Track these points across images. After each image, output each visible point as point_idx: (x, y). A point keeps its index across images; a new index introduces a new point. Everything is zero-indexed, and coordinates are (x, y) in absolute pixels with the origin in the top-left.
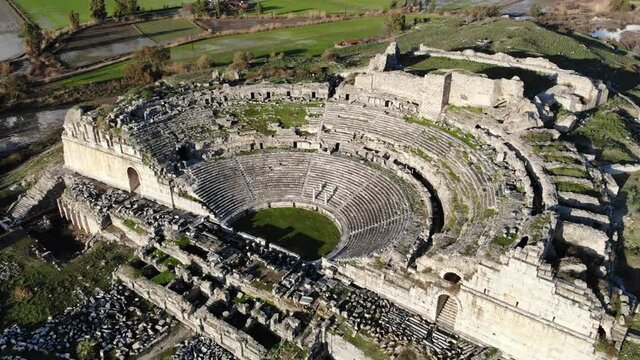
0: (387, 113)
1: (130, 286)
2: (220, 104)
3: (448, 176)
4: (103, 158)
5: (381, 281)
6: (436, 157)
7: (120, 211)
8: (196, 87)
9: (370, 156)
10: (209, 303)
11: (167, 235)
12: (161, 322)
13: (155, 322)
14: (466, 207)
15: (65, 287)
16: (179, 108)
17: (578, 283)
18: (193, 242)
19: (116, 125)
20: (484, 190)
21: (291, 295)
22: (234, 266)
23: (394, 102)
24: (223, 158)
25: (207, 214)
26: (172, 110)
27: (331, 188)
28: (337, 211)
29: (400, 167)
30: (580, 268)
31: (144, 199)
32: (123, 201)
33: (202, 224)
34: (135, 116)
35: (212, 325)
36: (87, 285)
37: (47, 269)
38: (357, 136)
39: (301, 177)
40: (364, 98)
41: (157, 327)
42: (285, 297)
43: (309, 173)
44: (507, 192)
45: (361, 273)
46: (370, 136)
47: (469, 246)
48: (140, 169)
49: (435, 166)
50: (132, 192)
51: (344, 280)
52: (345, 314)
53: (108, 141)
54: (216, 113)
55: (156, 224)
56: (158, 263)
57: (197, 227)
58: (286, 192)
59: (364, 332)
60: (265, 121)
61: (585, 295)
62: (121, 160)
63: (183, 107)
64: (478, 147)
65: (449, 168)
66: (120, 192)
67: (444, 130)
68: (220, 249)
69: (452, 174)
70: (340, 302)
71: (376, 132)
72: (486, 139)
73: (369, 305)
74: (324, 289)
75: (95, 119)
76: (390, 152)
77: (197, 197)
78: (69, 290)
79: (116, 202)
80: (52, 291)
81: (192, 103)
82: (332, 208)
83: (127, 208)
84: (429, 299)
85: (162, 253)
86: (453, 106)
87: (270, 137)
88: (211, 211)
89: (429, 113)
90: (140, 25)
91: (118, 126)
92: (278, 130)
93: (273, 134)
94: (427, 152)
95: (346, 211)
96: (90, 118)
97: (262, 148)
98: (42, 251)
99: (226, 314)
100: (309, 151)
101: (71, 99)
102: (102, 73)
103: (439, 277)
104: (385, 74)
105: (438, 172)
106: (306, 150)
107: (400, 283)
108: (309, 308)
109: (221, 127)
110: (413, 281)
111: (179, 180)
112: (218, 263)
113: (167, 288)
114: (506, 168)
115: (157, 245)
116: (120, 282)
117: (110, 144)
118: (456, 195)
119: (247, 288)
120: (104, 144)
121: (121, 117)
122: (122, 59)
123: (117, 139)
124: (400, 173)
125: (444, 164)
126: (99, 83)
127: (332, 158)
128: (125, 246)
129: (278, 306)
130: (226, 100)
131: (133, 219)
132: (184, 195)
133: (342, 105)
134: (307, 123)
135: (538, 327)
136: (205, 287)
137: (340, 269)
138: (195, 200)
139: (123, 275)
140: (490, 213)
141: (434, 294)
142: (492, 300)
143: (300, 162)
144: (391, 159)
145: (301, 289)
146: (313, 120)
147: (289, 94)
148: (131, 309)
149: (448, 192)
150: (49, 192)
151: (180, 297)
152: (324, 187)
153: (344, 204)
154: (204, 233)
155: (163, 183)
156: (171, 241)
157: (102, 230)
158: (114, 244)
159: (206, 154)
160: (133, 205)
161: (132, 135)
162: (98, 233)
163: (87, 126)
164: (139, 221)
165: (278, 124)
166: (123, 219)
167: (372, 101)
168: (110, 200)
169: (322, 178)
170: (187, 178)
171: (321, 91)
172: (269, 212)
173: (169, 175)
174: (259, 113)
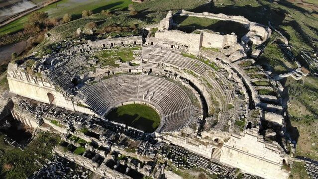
0: (173, 52)
1: (63, 156)
2: (88, 52)
3: (207, 85)
4: (33, 89)
5: (185, 142)
6: (199, 75)
7: (48, 116)
8: (73, 42)
9: (168, 75)
10: (105, 161)
11: (77, 128)
12: (84, 173)
13: (81, 174)
14: (218, 102)
15: (29, 160)
16: (68, 57)
17: (274, 142)
18: (90, 130)
20: (225, 94)
21: (145, 154)
22: (114, 141)
23: (176, 45)
24: (95, 82)
25: (93, 113)
26: (64, 59)
27: (151, 93)
28: (156, 104)
29: (183, 80)
30: (274, 134)
31: (58, 107)
32: (48, 110)
33: (92, 119)
34: (46, 65)
35: (110, 173)
36: (41, 158)
37: (17, 151)
38: (160, 64)
39: (136, 88)
40: (160, 44)
41: (82, 176)
42: (142, 155)
43: (139, 85)
44: (236, 96)
45: (175, 139)
46: (166, 64)
47: (224, 126)
48: (54, 93)
49: (200, 80)
50: (51, 104)
51: (167, 142)
52: (171, 160)
53: (35, 80)
54: (87, 57)
55: (69, 122)
56: (74, 143)
57: (90, 121)
58: (130, 96)
59: (181, 168)
60: (113, 59)
61: (278, 147)
62: (43, 89)
63: (69, 56)
64: (219, 70)
65: (206, 81)
66: (45, 105)
67: (201, 60)
68: (104, 133)
69: (208, 84)
70: (168, 154)
71: (168, 62)
72: (222, 65)
73: (181, 154)
74: (159, 148)
75: (26, 69)
76: (177, 73)
77: (87, 105)
78: (32, 162)
79: (45, 111)
80: (24, 163)
81: (74, 53)
82: (154, 103)
83: (51, 114)
84: (208, 150)
85: (75, 137)
86: (204, 48)
87: (117, 68)
88: (95, 112)
89: (193, 52)
91: (39, 72)
92: (121, 64)
93: (118, 66)
94: (195, 72)
95: (160, 104)
96: (23, 68)
97: (113, 74)
99: (115, 166)
100: (138, 74)
103: (212, 140)
104: (170, 32)
105: (202, 83)
106: (136, 73)
107: (194, 143)
108: (154, 159)
109: (91, 65)
110: (200, 142)
111: (76, 98)
112: (106, 140)
113: (83, 156)
114: (234, 81)
115: (72, 133)
116: (57, 154)
118: (212, 95)
119: (123, 152)
120: (33, 82)
121: (40, 67)
123: (40, 79)
124: (183, 84)
125: (204, 79)
127: (149, 77)
128: (53, 133)
129: (139, 159)
130: (91, 49)
131: (56, 120)
132: (80, 105)
133: (150, 48)
134: (134, 59)
135: (258, 160)
136: (102, 154)
137: (165, 137)
139: (58, 151)
140: (230, 107)
141: (210, 148)
142: (237, 150)
143: (134, 80)
144: (178, 76)
145: (149, 150)
146: (137, 57)
147: (122, 43)
148: (67, 168)
149: (208, 94)
150: (5, 107)
151: (91, 161)
152: (148, 92)
153: (159, 100)
154: (94, 124)
155: (68, 100)
156: (79, 130)
157: (40, 126)
158: (48, 133)
159: (86, 81)
160: (54, 112)
161: (48, 76)
162: (38, 128)
163: (22, 73)
164: (59, 121)
165: (120, 61)
166: (50, 120)
167: (165, 45)
168: (41, 110)
169: (146, 88)
170: (80, 96)
171: (138, 41)
172: (123, 108)
173: (71, 95)
174: (109, 55)
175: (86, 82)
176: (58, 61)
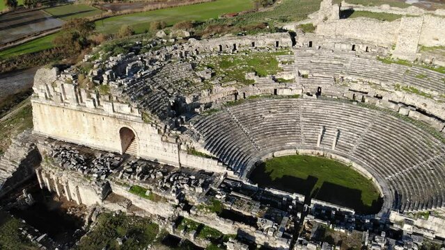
0: (358, 56)
2: (194, 57)
4: (86, 121)
6: (435, 93)
7: (122, 177)
8: (162, 42)
9: (359, 97)
11: (193, 200)
16: (157, 63)
18: (228, 206)
19: (101, 82)
23: (361, 46)
25: (224, 170)
26: (152, 65)
28: (351, 154)
29: (399, 106)
31: (141, 159)
32: (119, 164)
33: (223, 183)
34: (118, 71)
38: (338, 78)
39: (295, 123)
40: (329, 43)
43: (302, 119)
46: (350, 78)
48: (137, 128)
50: (124, 153)
51: (426, 234)
53: (94, 101)
54: (194, 66)
55: (174, 188)
56: (195, 237)
57: (220, 187)
58: (286, 140)
60: (241, 71)
62: (111, 120)
63: (161, 62)
66: (112, 155)
68: (264, 212)
71: (354, 73)
75: (75, 77)
76: (380, 93)
77: (208, 153)
79: (113, 167)
81: (168, 57)
82: (343, 152)
83: (129, 173)
85: (193, 223)
86: (425, 47)
87: (251, 86)
88: (228, 167)
89: (403, 53)
90: (46, 10)
91: (105, 83)
92: (256, 79)
93: (252, 83)
94: (422, 90)
95: (361, 153)
96: (70, 77)
97: (245, 98)
98: (36, 235)
100: (293, 97)
101: (9, 69)
102: (29, 46)
106: (289, 96)
109: (203, 79)
111: (184, 137)
112: (276, 230)
115: (185, 214)
117: (97, 103)
120: (90, 104)
121: (107, 73)
122: (44, 34)
123: (107, 98)
124: (402, 112)
126: (33, 54)
127: (320, 102)
128: (135, 217)
130: (198, 53)
131: (141, 185)
132: (192, 152)
133: (309, 51)
134: (281, 70)
138: (207, 157)
143: (288, 109)
144: (385, 99)
146: (287, 67)
147: (253, 44)
150: (23, 161)
153: (355, 147)
154: (232, 193)
155: (167, 141)
156: (201, 207)
157: (103, 200)
158: (121, 216)
159: (198, 106)
160: (134, 169)
161: (124, 92)
162: (97, 204)
163: (66, 86)
164: (149, 186)
165: (254, 73)
166: (128, 186)
167: (338, 46)
168: (105, 165)
169: (319, 122)
170: (192, 134)
171: (284, 40)
172: (276, 162)
173: (174, 132)
174: (233, 64)
175: (197, 110)
176: (140, 68)
